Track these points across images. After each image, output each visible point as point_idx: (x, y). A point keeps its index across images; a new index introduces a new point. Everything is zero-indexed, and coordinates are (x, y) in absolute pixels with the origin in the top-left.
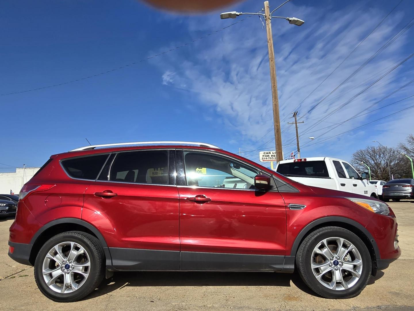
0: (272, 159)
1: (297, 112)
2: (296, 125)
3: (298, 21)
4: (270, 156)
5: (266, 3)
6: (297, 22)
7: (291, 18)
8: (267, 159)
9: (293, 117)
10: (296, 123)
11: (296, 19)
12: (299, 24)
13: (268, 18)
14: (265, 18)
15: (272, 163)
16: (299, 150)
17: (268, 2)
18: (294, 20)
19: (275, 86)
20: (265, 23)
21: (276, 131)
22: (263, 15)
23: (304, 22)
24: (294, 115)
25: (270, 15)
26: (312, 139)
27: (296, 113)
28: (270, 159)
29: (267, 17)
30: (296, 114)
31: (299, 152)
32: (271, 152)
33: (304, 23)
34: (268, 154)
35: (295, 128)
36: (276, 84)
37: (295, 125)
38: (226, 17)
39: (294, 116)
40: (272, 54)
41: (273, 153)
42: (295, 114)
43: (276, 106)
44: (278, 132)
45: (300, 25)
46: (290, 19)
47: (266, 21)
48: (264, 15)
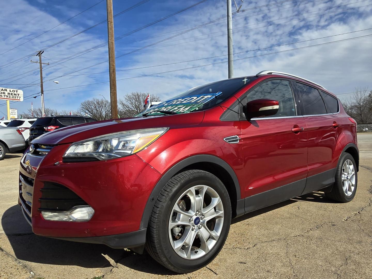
0: (8, 98)
2: (41, 65)
4: (6, 94)
8: (2, 97)
10: (41, 63)
15: (8, 102)
16: (42, 92)
24: (39, 53)
26: (56, 83)
27: (41, 52)
28: (6, 97)
30: (41, 54)
31: (43, 95)
32: (8, 90)
34: (4, 92)
35: (40, 69)
37: (39, 65)
39: (38, 54)
41: (10, 91)
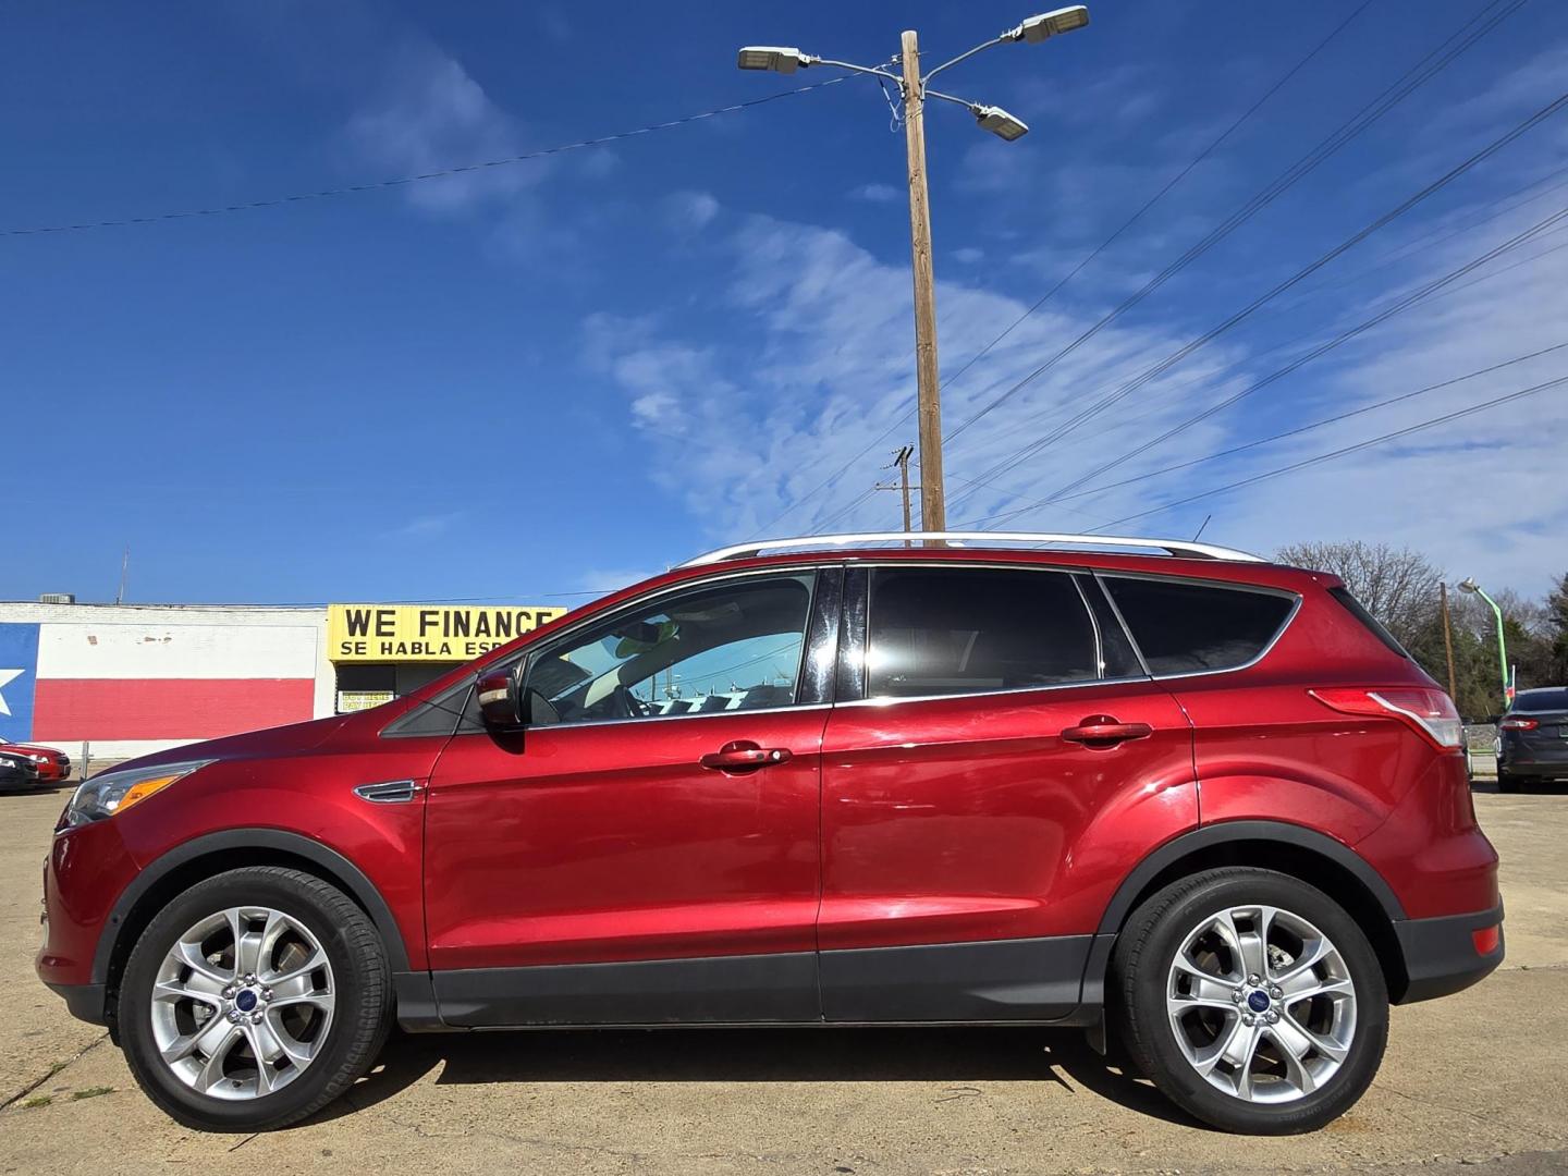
1: (912, 450)
2: (906, 496)
3: (1008, 120)
5: (909, 38)
6: (1005, 126)
7: (986, 108)
9: (896, 464)
10: (906, 489)
11: (1004, 114)
12: (1007, 135)
13: (915, 95)
14: (904, 91)
17: (914, 33)
18: (996, 117)
19: (930, 344)
20: (902, 111)
21: (928, 510)
22: (896, 81)
23: (1026, 127)
24: (901, 457)
25: (920, 85)
27: (907, 452)
29: (911, 90)
30: (908, 456)
33: (1026, 131)
35: (902, 507)
36: (933, 338)
37: (902, 496)
38: (757, 64)
39: (898, 461)
40: (924, 228)
42: (905, 456)
43: (931, 419)
44: (935, 513)
45: (1013, 140)
46: (983, 112)
47: (907, 105)
48: (900, 79)
